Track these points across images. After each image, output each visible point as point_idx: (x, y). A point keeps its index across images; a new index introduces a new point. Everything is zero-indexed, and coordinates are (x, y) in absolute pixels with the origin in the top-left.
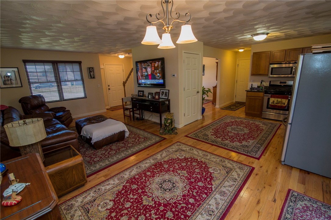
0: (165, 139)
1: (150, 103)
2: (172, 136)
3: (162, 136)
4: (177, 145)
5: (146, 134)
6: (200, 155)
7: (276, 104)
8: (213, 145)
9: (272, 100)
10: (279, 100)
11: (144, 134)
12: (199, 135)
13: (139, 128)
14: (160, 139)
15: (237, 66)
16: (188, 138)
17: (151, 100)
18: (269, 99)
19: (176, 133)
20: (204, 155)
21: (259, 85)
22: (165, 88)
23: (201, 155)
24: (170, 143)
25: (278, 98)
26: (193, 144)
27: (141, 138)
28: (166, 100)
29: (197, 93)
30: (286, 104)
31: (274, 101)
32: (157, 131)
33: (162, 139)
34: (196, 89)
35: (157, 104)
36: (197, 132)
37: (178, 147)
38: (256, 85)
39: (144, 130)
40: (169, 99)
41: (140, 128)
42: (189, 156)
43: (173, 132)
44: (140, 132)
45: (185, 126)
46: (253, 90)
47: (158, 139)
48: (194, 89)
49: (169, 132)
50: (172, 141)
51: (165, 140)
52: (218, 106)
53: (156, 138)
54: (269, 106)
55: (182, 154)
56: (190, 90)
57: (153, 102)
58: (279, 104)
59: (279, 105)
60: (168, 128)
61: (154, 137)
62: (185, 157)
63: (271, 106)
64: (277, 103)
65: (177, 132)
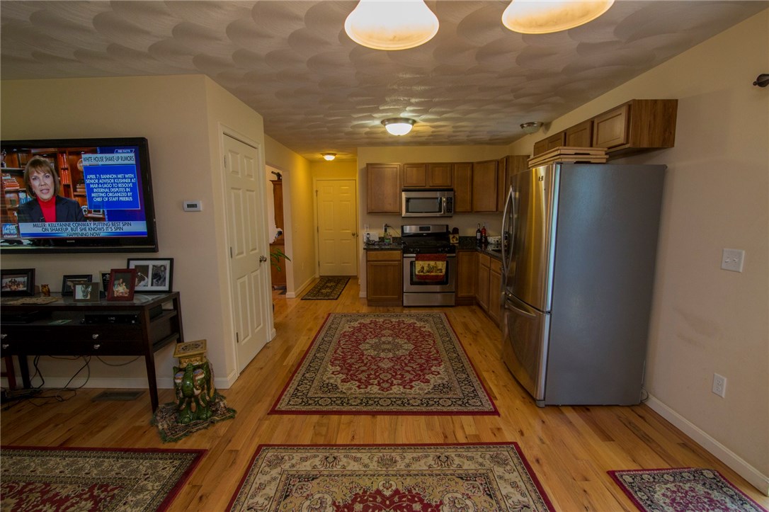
0: (199, 454)
1: (87, 318)
2: (222, 428)
3: (180, 445)
4: (271, 464)
5: (90, 467)
6: (371, 467)
7: (428, 274)
8: (374, 414)
9: (419, 265)
10: (432, 263)
11: (81, 469)
12: (309, 395)
13: (28, 448)
14: (177, 463)
15: (315, 194)
16: (286, 417)
17: (90, 304)
18: (412, 264)
19: (229, 410)
20: (381, 461)
21: (383, 236)
22: (155, 250)
23: (374, 466)
24: (234, 463)
25: (429, 260)
26: (316, 434)
27: (67, 498)
28: (163, 296)
29: (261, 261)
30: (444, 271)
31: (423, 268)
32: (140, 427)
33: (187, 464)
34: (257, 251)
35: (132, 317)
36: (296, 383)
37: (278, 469)
38: (376, 234)
39: (64, 447)
40: (175, 289)
41: (32, 441)
42: (344, 489)
43: (215, 412)
44: (43, 464)
45: (241, 374)
46: (371, 247)
47: (167, 469)
48: (252, 250)
49: (199, 418)
50: (237, 451)
51: (204, 460)
52: (294, 293)
53: (154, 467)
54: (415, 279)
55: (317, 496)
56: (245, 254)
57: (106, 313)
58: (432, 272)
59: (432, 274)
60: (194, 405)
61: (143, 465)
62: (334, 504)
63: (419, 278)
64: (428, 272)
65: (230, 406)
